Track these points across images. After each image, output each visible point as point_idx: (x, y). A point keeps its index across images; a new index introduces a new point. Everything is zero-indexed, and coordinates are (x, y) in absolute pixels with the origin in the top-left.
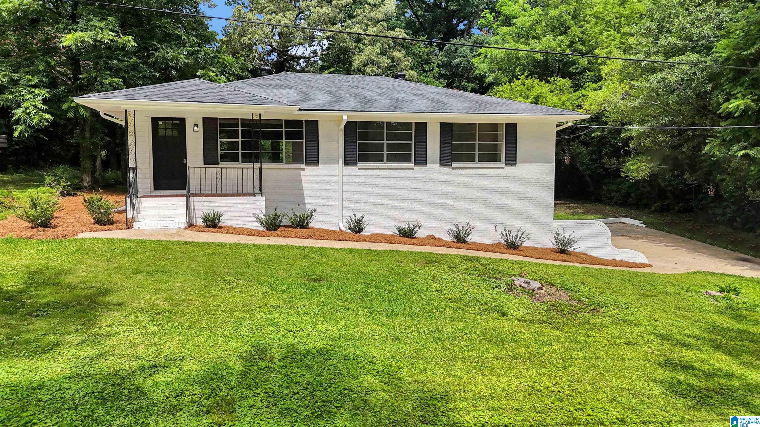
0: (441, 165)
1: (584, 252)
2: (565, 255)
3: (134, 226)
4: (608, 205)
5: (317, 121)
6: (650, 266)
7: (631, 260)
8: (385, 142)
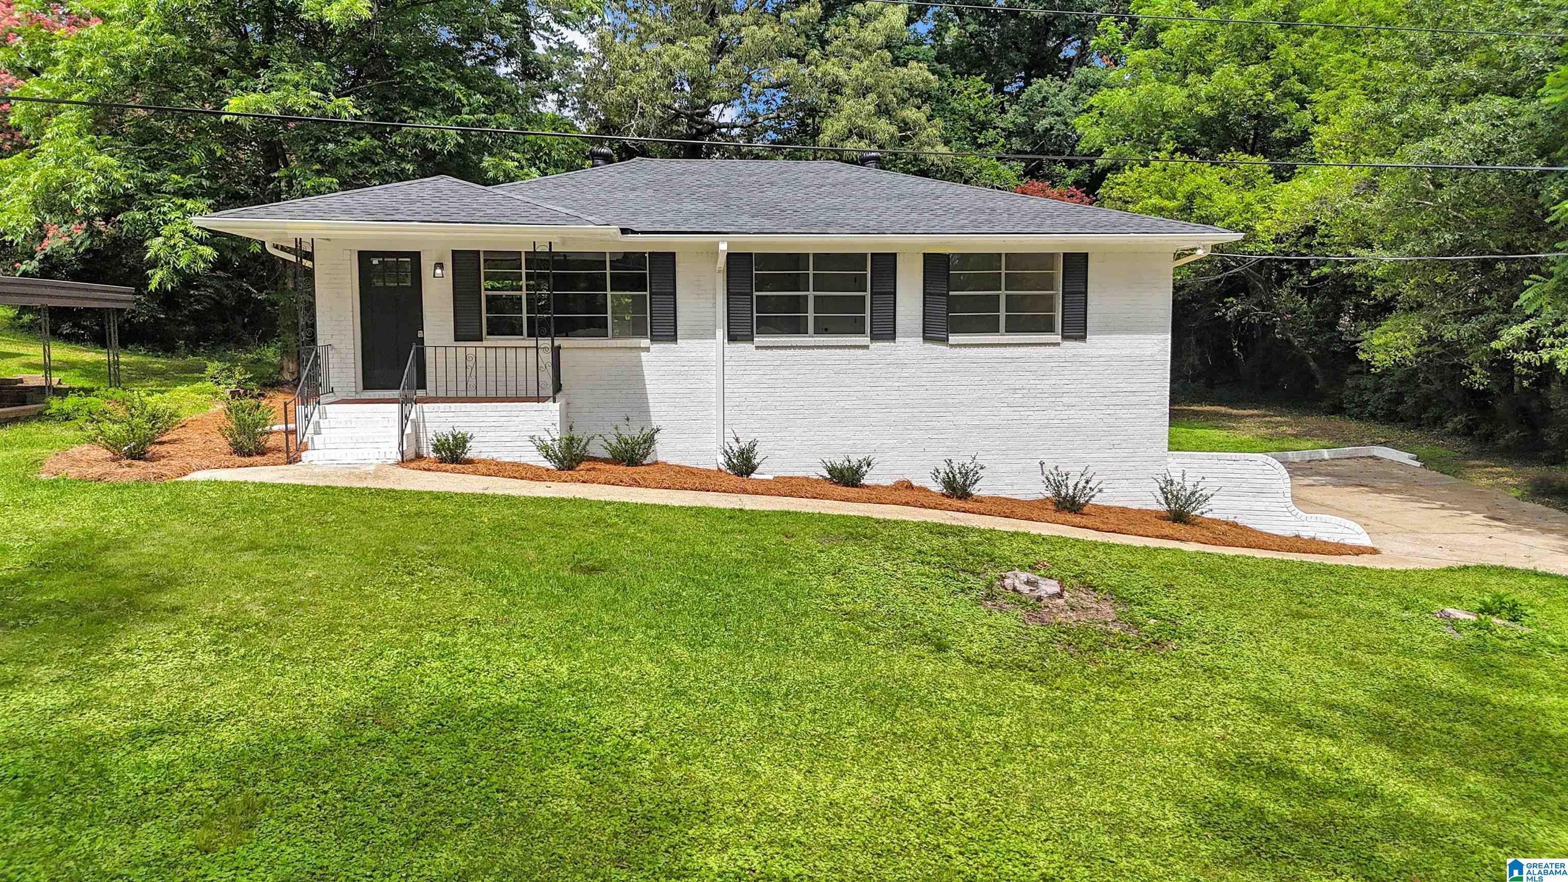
0: (926, 339)
1: (1231, 519)
2: (1182, 526)
3: (303, 459)
4: (1356, 418)
5: (673, 254)
6: (1374, 551)
7: (1334, 538)
8: (811, 294)
